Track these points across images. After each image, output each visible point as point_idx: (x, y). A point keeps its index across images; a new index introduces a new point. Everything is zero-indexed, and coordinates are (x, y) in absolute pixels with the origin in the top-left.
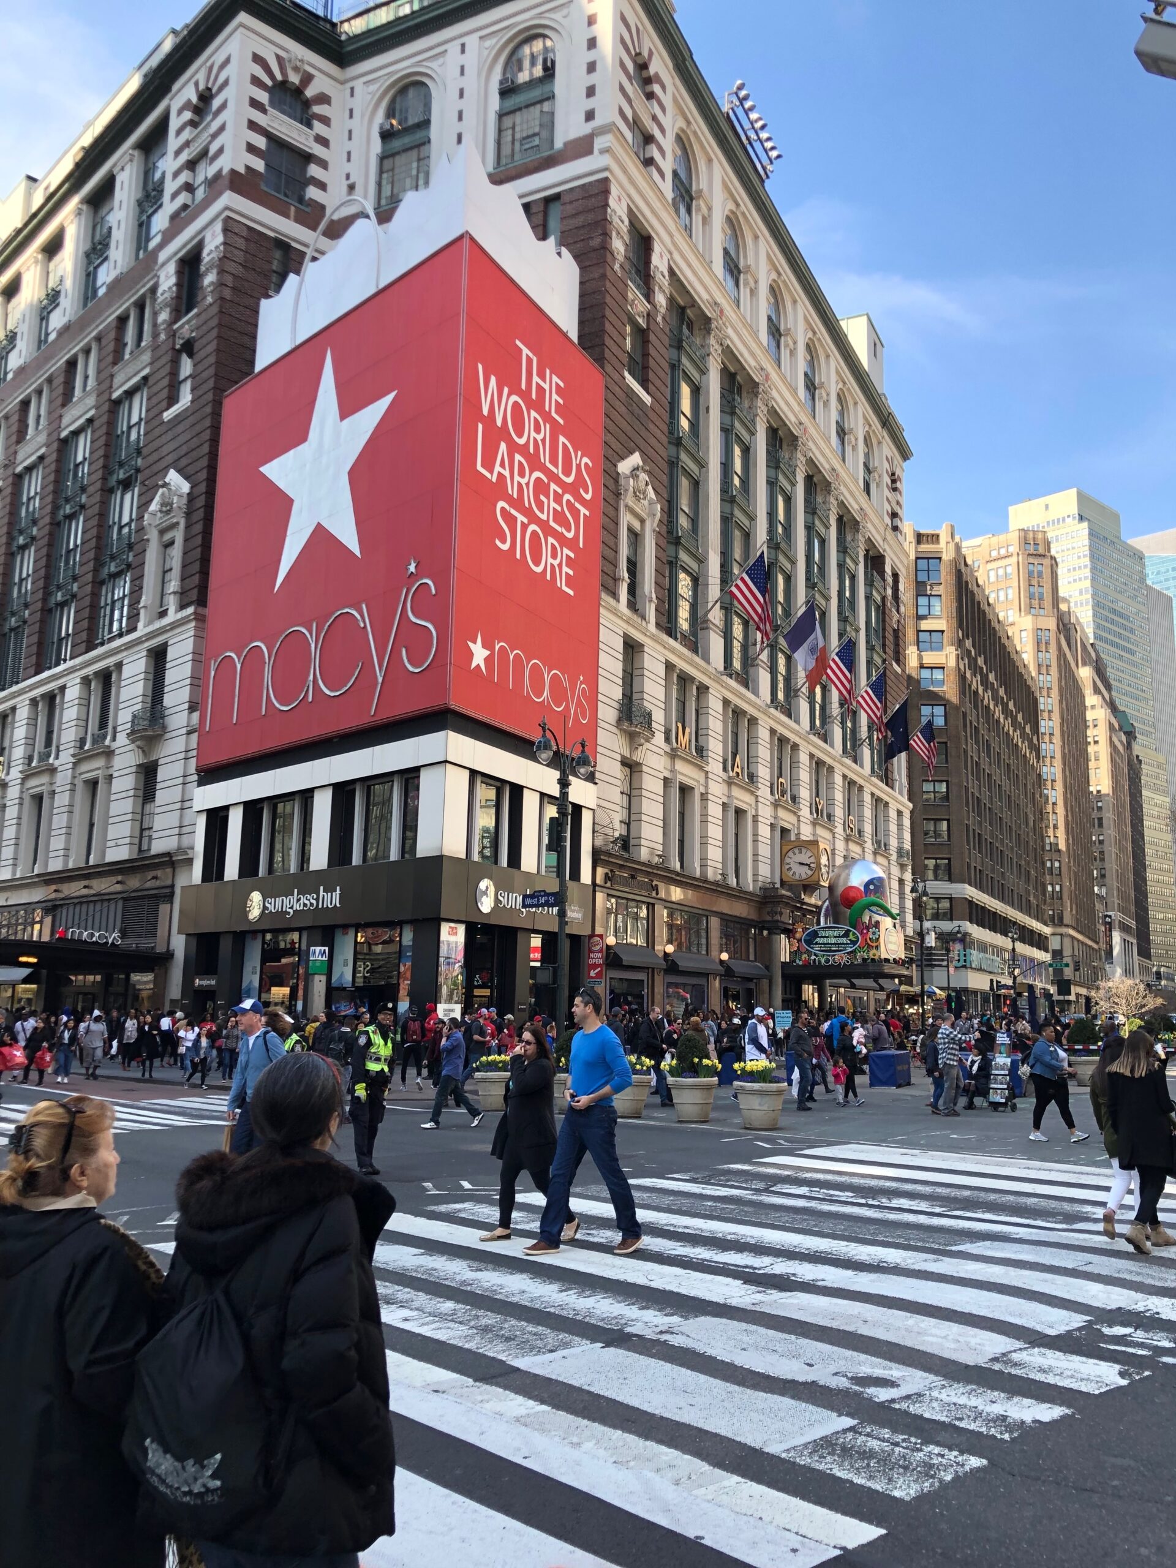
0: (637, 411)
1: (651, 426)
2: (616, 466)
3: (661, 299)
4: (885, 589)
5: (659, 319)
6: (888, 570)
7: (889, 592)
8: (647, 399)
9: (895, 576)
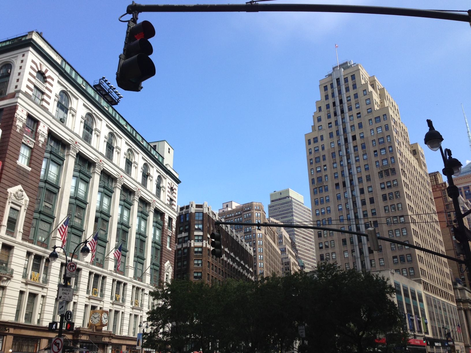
0: (22, 172)
1: (30, 177)
2: (7, 190)
3: (42, 139)
4: (164, 223)
5: (40, 145)
6: (166, 218)
7: (166, 224)
8: (30, 169)
9: (170, 219)
